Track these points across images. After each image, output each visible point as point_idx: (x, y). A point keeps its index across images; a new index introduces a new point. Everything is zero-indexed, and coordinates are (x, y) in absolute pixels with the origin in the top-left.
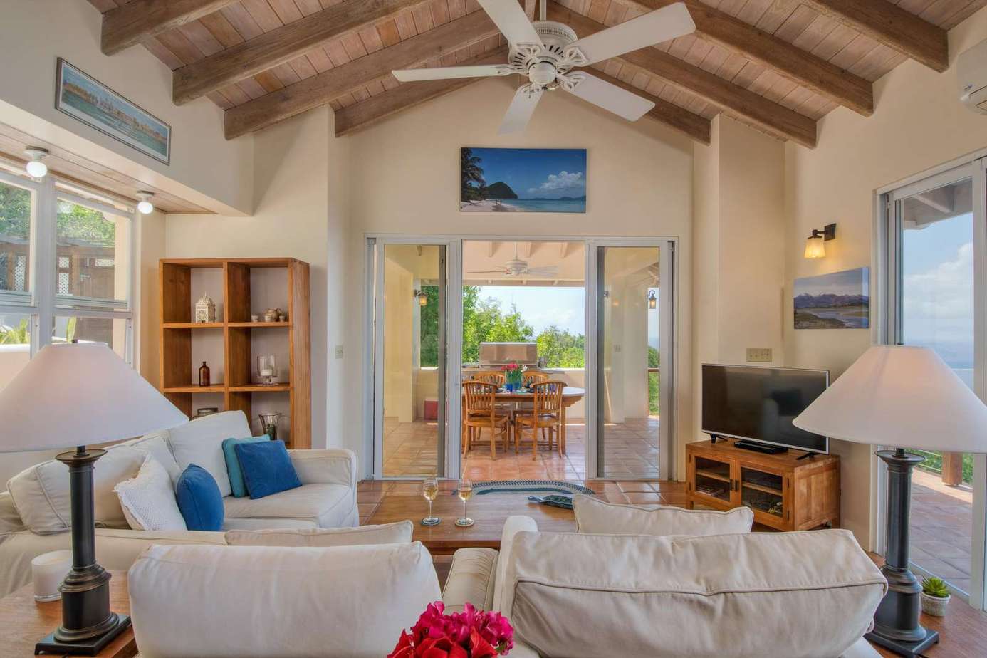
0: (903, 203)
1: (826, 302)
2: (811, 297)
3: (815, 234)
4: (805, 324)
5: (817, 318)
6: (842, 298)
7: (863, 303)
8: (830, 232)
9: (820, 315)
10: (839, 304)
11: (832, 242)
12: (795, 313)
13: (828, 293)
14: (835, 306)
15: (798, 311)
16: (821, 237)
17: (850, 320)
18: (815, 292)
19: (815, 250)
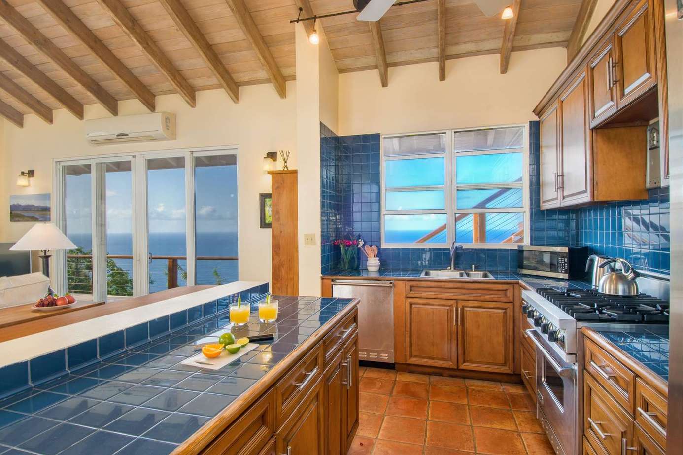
0: (66, 167)
1: (28, 208)
2: (21, 205)
3: (23, 173)
4: (17, 219)
5: (24, 216)
6: (37, 207)
7: (47, 210)
8: (31, 173)
9: (26, 214)
10: (36, 209)
11: (31, 179)
12: (11, 213)
13: (30, 204)
14: (34, 210)
15: (13, 212)
16: (26, 175)
17: (42, 217)
18: (23, 203)
19: (23, 181)
